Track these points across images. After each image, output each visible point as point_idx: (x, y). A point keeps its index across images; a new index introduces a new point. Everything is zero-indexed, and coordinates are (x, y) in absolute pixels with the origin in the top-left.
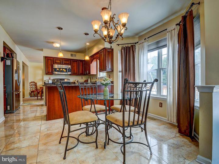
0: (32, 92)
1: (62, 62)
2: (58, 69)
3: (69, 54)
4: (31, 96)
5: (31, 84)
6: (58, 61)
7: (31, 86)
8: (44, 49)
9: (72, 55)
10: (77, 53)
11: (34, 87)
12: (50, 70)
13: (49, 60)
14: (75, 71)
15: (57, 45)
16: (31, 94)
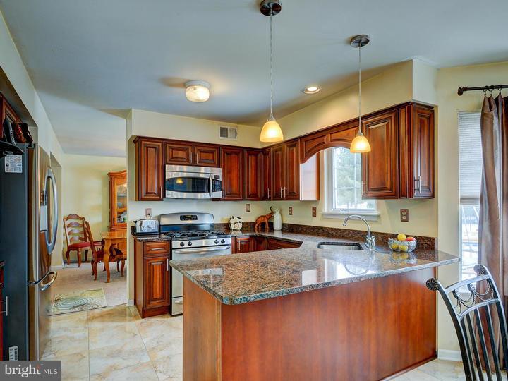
0: (70, 248)
1: (194, 155)
2: (179, 182)
3: (217, 127)
4: (67, 262)
5: (68, 222)
6: (181, 154)
7: (68, 230)
8: (133, 110)
9: (224, 132)
10: (239, 125)
11: (76, 231)
12: (153, 185)
13: (152, 151)
14: (234, 188)
15: (200, 94)
16: (67, 254)
